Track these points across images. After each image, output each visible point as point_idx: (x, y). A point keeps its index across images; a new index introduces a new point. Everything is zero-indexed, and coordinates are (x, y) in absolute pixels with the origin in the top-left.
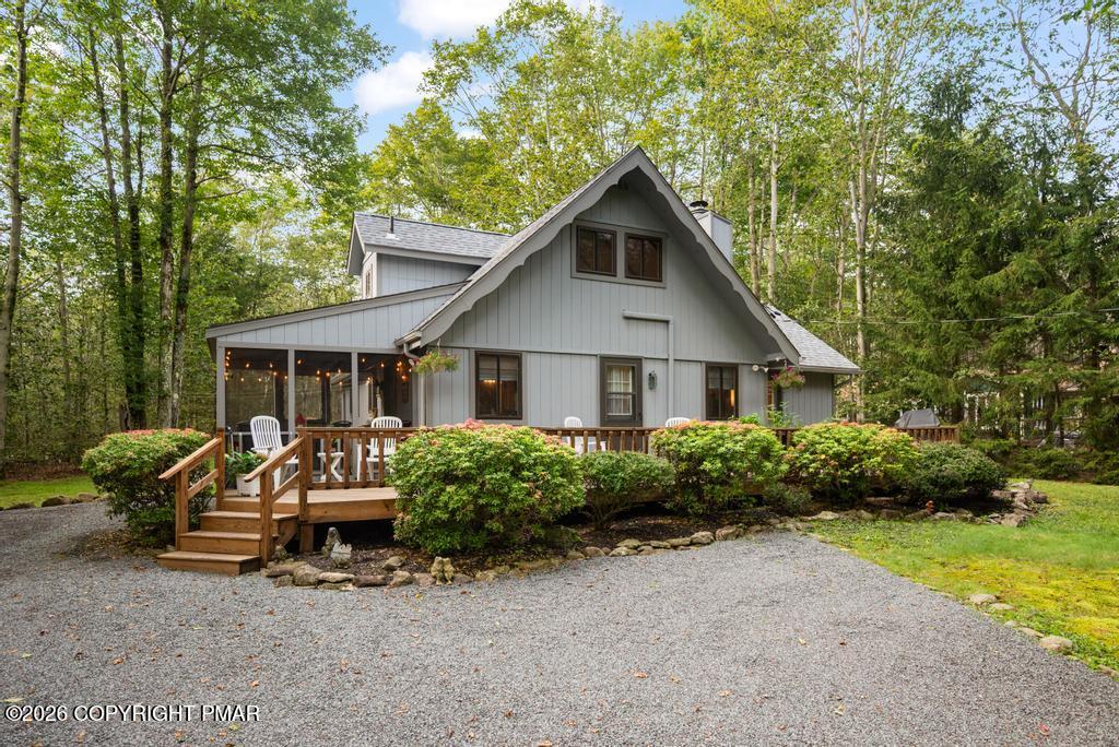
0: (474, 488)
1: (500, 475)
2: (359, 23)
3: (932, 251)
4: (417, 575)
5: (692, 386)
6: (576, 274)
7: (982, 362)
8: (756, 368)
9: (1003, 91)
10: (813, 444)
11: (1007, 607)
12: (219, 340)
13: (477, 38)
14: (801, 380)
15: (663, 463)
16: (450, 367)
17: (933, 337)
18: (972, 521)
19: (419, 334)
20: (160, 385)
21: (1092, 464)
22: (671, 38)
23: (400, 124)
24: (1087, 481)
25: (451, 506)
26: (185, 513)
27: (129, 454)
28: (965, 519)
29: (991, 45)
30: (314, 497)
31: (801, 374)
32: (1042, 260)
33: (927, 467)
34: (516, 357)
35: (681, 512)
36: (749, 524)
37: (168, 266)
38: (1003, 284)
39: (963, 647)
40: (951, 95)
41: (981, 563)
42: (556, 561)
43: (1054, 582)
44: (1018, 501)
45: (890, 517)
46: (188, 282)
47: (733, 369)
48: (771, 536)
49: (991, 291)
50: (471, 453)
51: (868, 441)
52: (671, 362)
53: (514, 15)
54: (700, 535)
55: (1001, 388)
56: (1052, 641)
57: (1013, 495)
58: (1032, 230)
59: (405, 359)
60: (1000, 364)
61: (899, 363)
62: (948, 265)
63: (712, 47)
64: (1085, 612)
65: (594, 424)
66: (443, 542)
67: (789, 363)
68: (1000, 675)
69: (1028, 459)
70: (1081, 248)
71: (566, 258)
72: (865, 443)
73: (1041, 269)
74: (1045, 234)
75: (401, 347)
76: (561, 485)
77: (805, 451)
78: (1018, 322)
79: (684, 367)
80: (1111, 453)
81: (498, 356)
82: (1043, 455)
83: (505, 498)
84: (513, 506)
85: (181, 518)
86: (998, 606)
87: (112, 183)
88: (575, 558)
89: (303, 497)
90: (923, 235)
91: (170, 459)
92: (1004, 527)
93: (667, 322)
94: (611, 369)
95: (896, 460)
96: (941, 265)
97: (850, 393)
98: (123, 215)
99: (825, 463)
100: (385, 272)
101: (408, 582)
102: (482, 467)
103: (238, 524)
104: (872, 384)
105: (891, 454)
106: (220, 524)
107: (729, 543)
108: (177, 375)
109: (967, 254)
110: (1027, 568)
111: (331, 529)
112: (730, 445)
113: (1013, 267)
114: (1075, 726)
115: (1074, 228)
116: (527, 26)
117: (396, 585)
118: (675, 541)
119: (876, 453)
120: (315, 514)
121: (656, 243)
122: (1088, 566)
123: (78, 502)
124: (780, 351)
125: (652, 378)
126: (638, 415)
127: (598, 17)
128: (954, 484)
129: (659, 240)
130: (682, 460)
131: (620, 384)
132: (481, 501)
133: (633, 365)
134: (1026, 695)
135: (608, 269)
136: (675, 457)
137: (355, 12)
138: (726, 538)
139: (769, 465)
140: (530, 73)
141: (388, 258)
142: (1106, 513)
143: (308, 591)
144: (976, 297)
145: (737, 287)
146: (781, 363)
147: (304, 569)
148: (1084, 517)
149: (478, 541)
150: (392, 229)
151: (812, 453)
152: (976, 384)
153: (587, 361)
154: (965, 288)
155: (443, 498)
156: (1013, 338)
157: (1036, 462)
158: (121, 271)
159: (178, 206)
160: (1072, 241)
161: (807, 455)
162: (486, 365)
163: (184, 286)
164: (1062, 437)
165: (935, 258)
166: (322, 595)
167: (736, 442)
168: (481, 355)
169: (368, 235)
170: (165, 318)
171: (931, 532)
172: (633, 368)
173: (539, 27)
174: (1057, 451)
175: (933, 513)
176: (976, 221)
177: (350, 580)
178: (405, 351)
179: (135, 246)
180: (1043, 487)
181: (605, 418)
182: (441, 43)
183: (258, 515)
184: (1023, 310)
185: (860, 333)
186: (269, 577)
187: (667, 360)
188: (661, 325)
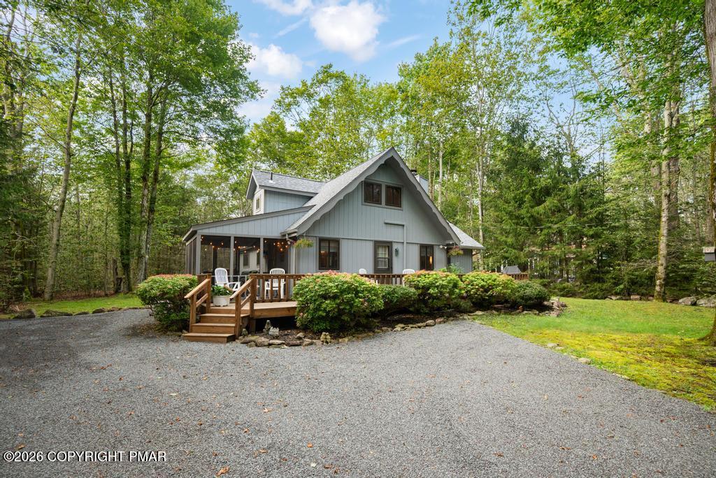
0: (338, 301)
1: (350, 295)
2: (251, 79)
3: (513, 195)
4: (315, 341)
5: (414, 254)
6: (364, 203)
7: (534, 244)
8: (441, 247)
9: (542, 128)
10: (472, 281)
11: (563, 348)
12: (198, 231)
13: (301, 86)
14: (461, 252)
15: (413, 290)
16: (309, 245)
17: (514, 234)
18: (538, 315)
19: (296, 230)
20: (139, 251)
21: (581, 290)
22: (393, 92)
23: (259, 123)
24: (580, 297)
25: (328, 309)
26: (195, 314)
27: (169, 286)
28: (535, 314)
29: (535, 106)
30: (257, 306)
31: (462, 249)
32: (559, 201)
33: (519, 292)
34: (337, 241)
35: (418, 312)
36: (448, 317)
37: (146, 191)
38: (544, 211)
39: (551, 363)
40: (519, 127)
41: (548, 332)
42: (371, 334)
43: (578, 338)
44: (555, 306)
45: (505, 313)
46: (155, 198)
47: (432, 247)
48: (459, 322)
49: (538, 213)
50: (337, 286)
51: (495, 279)
52: (405, 243)
53: (320, 76)
54: (430, 322)
55: (542, 257)
56: (583, 360)
57: (553, 303)
58: (555, 187)
59: (285, 241)
60: (542, 246)
61: (498, 244)
62: (520, 203)
63: (413, 98)
64: (592, 349)
65: (371, 272)
66: (323, 326)
67: (456, 245)
68: (567, 372)
69: (555, 288)
70: (576, 196)
71: (360, 196)
72: (495, 280)
73: (559, 205)
74: (560, 190)
75: (285, 235)
76: (375, 300)
77: (469, 284)
78: (550, 227)
79: (410, 246)
80: (589, 285)
81: (329, 240)
82: (561, 286)
83: (352, 306)
84: (355, 309)
85: (193, 317)
86: (559, 348)
87: (118, 148)
88: (378, 333)
89: (252, 306)
90: (509, 188)
91: (185, 290)
92: (551, 317)
93: (403, 226)
94: (379, 246)
95: (507, 289)
96: (517, 202)
97: (477, 258)
98: (122, 164)
99: (478, 290)
100: (268, 199)
101: (311, 344)
102: (342, 292)
103: (220, 319)
104: (487, 254)
105: (505, 286)
106: (211, 319)
107: (441, 325)
109: (527, 198)
110: (566, 333)
111: (268, 321)
112: (441, 282)
113: (547, 203)
114: (598, 387)
115: (572, 188)
116: (326, 82)
117: (306, 345)
118: (419, 325)
119: (499, 285)
120: (257, 314)
121: (398, 190)
122: (589, 332)
123: (112, 311)
124: (452, 239)
125: (397, 251)
126: (390, 268)
127: (359, 80)
128: (530, 299)
129: (400, 189)
130: (419, 289)
131: (383, 254)
132: (341, 307)
133: (388, 245)
134: (579, 378)
135: (378, 202)
136: (417, 287)
137: (250, 73)
138: (440, 323)
139: (457, 291)
140: (325, 103)
141: (269, 192)
142: (590, 311)
143: (266, 349)
144: (532, 216)
145: (434, 210)
146: (453, 244)
147: (261, 339)
148: (582, 313)
149: (337, 325)
150: (272, 179)
151: (472, 285)
152: (531, 254)
153: (368, 243)
154: (528, 212)
155: (324, 306)
156: (548, 234)
157: (558, 289)
158: (121, 193)
159: (153, 161)
160: (571, 193)
161: (470, 286)
162: (325, 244)
163: (153, 201)
164: (568, 278)
165: (514, 198)
166: (272, 350)
167: (443, 281)
168: (321, 240)
169: (260, 181)
170: (144, 217)
171: (524, 319)
172: (388, 247)
173: (332, 83)
174: (566, 284)
175: (523, 311)
176: (531, 183)
177: (284, 344)
178: (287, 237)
179: (128, 180)
180: (564, 300)
181: (376, 270)
182: (285, 87)
183: (234, 315)
184: (552, 222)
185: (481, 231)
186: (242, 343)
187: (403, 243)
188: (400, 226)
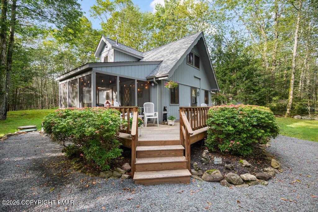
5: (203, 96)
6: (187, 63)
12: (94, 69)
71: (186, 59)
79: (202, 91)
93: (200, 79)
100: (116, 56)
103: (161, 153)
106: (150, 154)
108: (8, 86)
126: (196, 103)
129: (199, 58)
131: (193, 94)
135: (192, 63)
141: (117, 52)
150: (117, 44)
153: (189, 88)
169: (111, 43)
172: (195, 90)
181: (192, 104)
187: (200, 89)
188: (199, 79)
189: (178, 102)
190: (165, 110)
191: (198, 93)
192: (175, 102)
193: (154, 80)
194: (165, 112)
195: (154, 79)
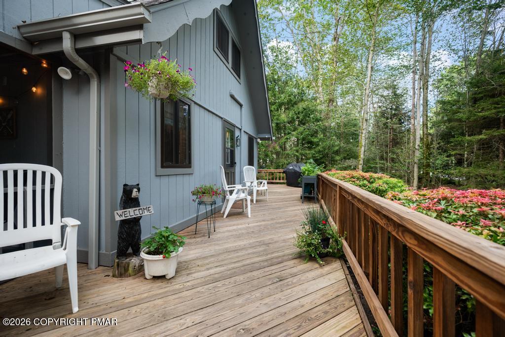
6: (215, 50)
34: (187, 105)
93: (241, 106)
133: (233, 130)
187: (241, 129)
188: (239, 107)
189: (190, 162)
190: (129, 199)
191: (237, 140)
192: (177, 162)
193: (67, 44)
194: (131, 213)
195: (67, 37)
